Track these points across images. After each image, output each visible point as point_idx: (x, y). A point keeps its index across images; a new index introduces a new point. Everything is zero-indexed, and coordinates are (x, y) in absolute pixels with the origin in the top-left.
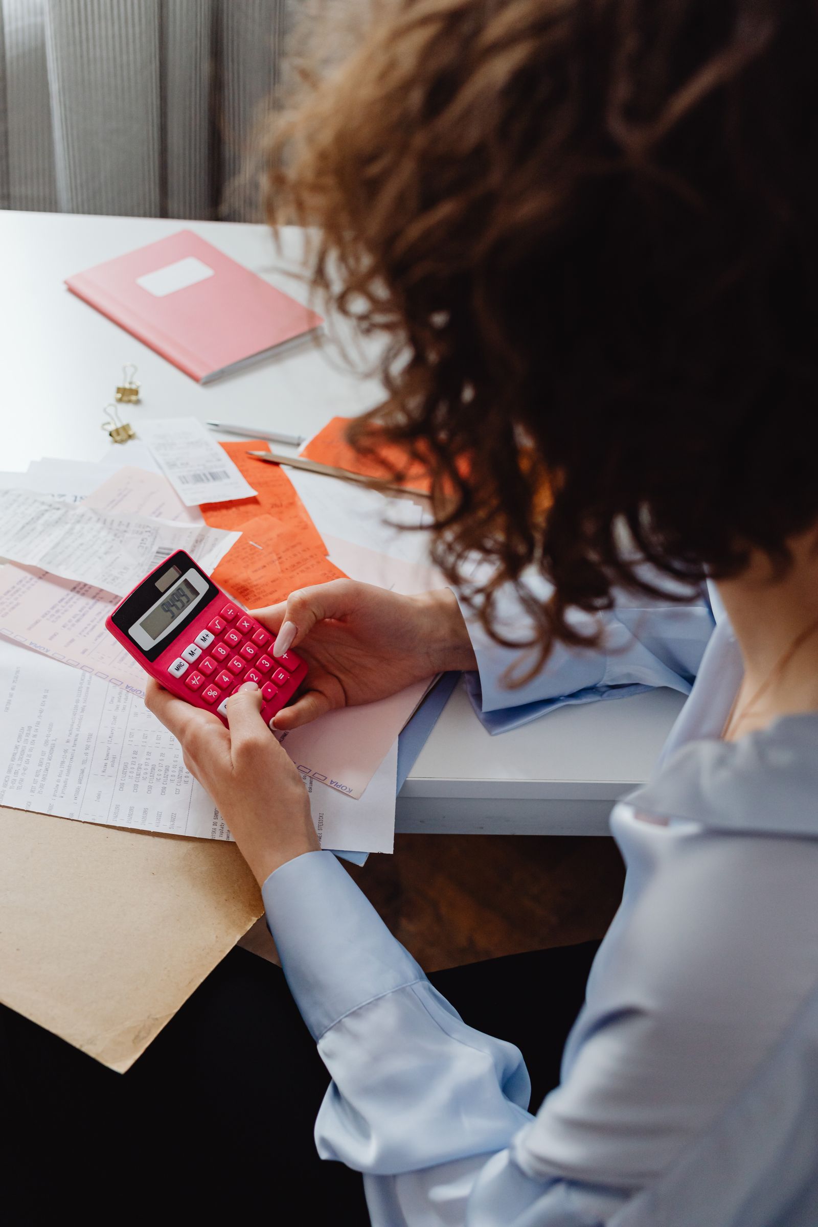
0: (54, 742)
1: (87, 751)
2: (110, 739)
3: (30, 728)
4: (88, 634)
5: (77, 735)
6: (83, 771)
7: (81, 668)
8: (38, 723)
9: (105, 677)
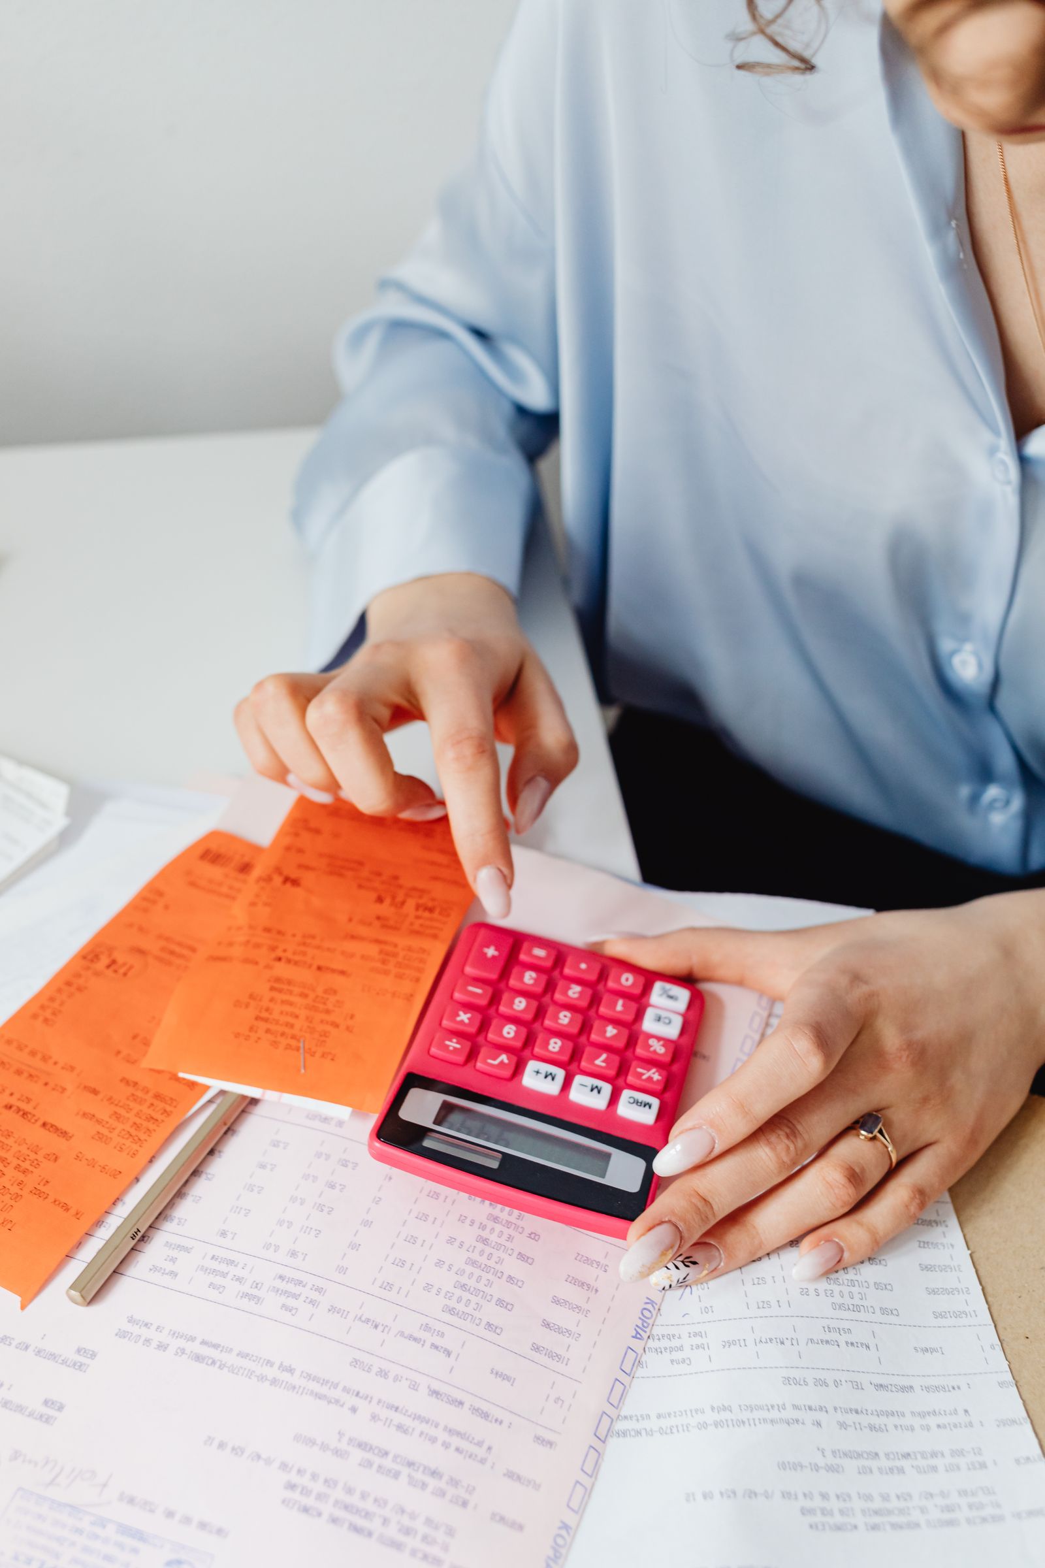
0: (828, 1453)
1: (831, 1383)
2: (788, 1343)
3: (804, 1511)
4: (480, 1444)
5: (796, 1407)
6: (880, 1386)
7: (604, 1442)
8: (786, 1495)
9: (619, 1388)
